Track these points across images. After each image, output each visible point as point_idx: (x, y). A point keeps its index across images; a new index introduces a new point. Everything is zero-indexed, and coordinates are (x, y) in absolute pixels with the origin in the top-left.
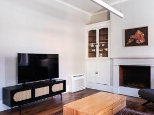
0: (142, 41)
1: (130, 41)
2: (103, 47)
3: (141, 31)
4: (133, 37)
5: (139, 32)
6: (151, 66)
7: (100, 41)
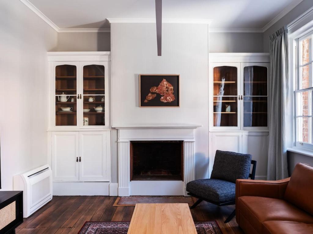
0: (170, 99)
1: (150, 97)
2: (91, 103)
3: (168, 81)
4: (154, 89)
5: (165, 83)
6: (185, 140)
7: (85, 92)
